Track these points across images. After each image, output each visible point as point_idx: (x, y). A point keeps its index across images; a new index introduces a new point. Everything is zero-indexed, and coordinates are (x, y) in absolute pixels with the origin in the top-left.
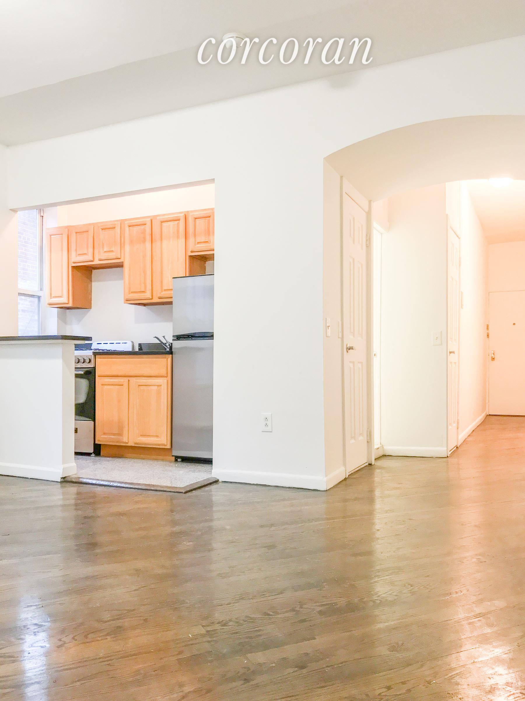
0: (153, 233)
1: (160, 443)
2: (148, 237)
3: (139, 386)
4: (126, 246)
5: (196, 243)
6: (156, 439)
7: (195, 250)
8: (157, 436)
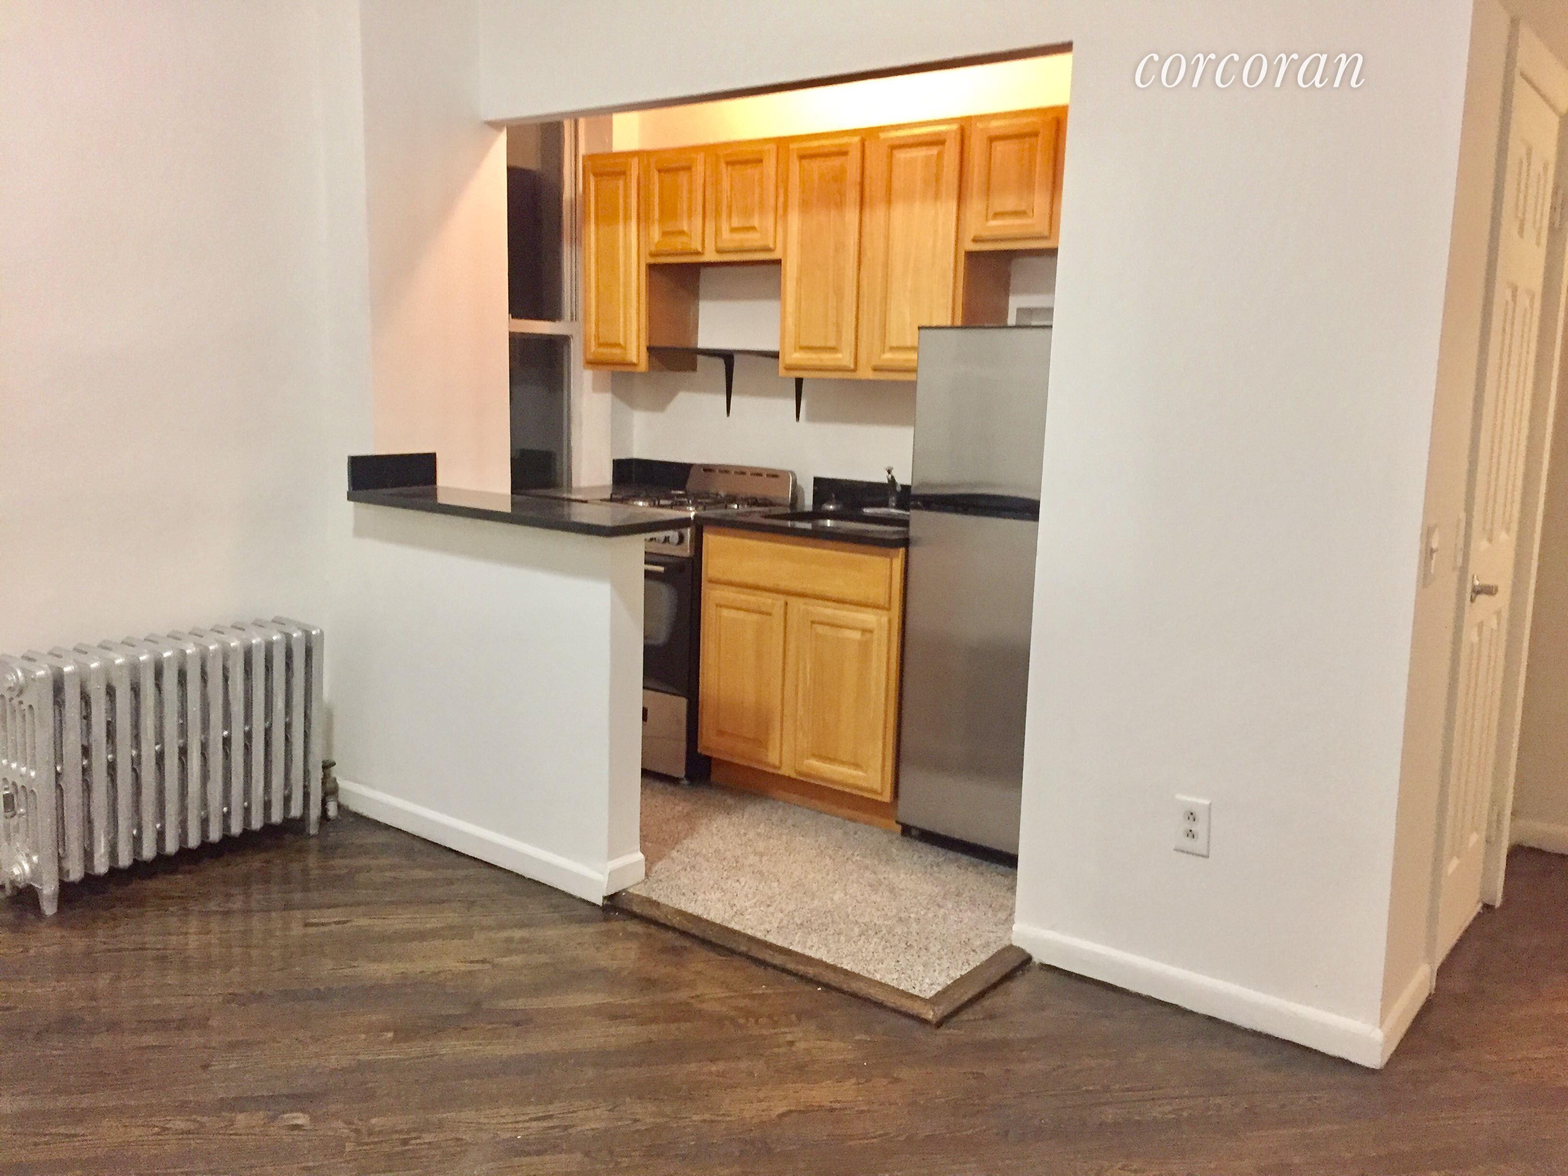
0: (867, 181)
1: (864, 784)
2: (853, 195)
3: (813, 622)
4: (789, 218)
5: (991, 214)
6: (854, 772)
7: (985, 234)
8: (857, 766)
